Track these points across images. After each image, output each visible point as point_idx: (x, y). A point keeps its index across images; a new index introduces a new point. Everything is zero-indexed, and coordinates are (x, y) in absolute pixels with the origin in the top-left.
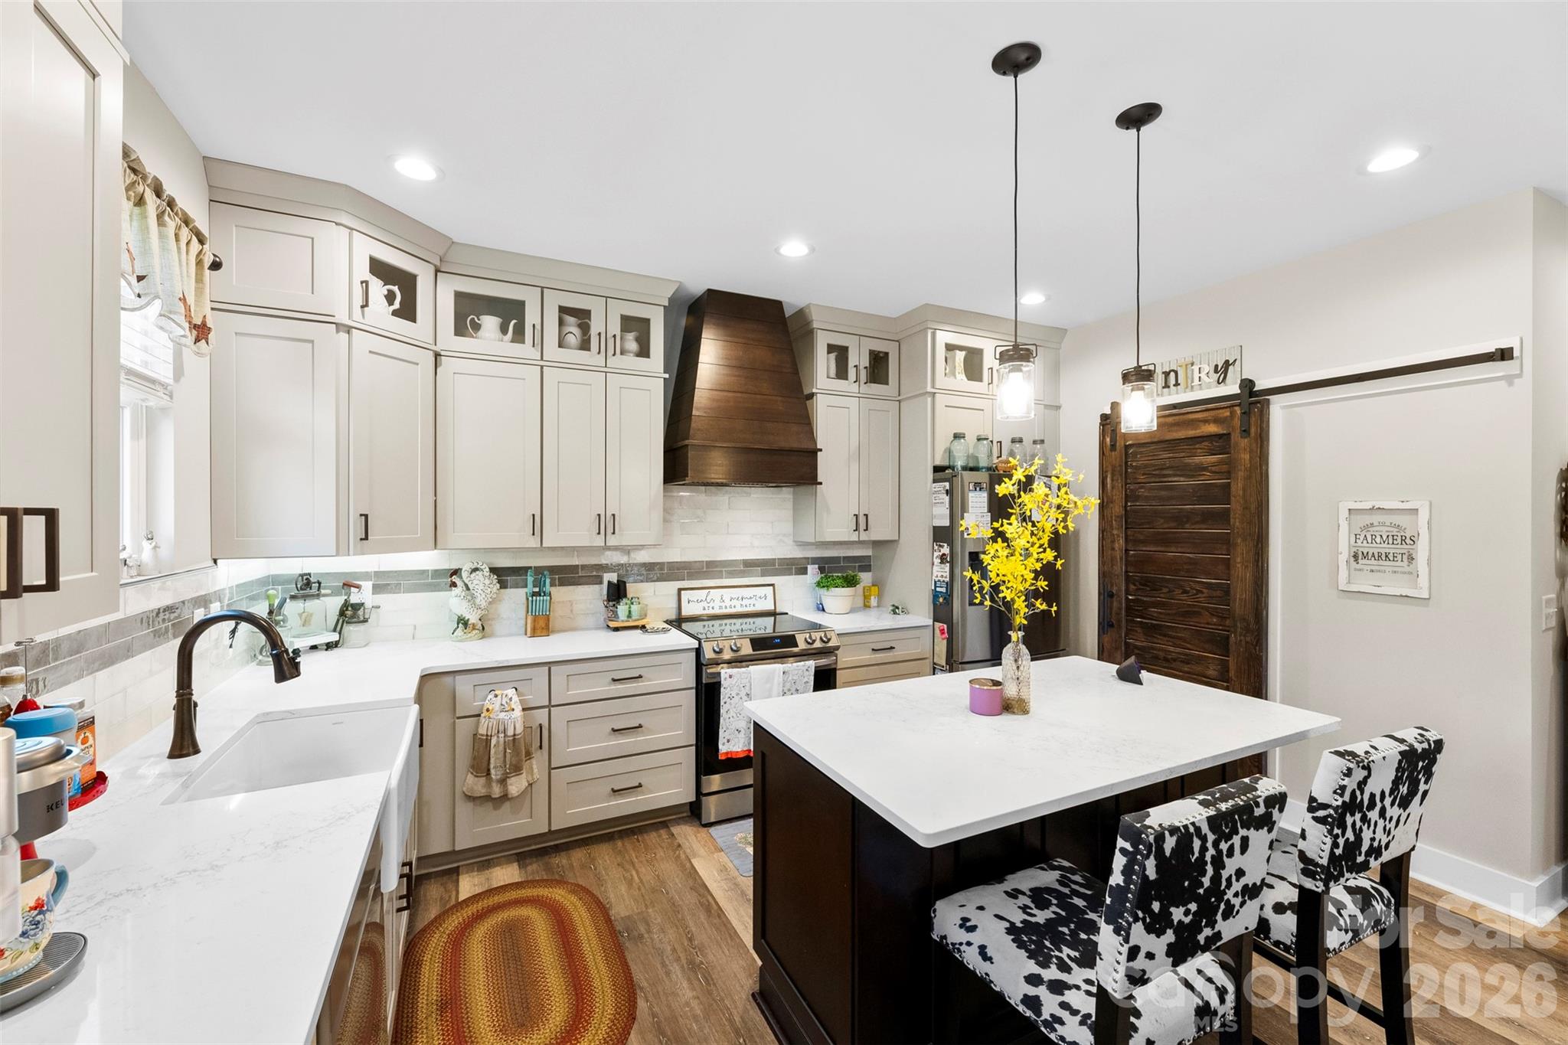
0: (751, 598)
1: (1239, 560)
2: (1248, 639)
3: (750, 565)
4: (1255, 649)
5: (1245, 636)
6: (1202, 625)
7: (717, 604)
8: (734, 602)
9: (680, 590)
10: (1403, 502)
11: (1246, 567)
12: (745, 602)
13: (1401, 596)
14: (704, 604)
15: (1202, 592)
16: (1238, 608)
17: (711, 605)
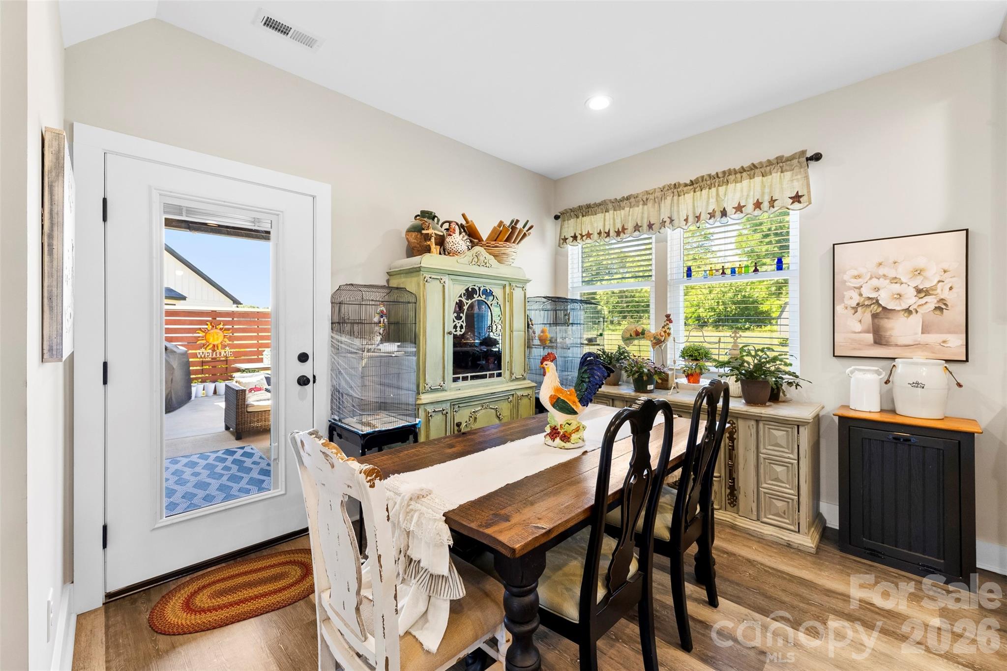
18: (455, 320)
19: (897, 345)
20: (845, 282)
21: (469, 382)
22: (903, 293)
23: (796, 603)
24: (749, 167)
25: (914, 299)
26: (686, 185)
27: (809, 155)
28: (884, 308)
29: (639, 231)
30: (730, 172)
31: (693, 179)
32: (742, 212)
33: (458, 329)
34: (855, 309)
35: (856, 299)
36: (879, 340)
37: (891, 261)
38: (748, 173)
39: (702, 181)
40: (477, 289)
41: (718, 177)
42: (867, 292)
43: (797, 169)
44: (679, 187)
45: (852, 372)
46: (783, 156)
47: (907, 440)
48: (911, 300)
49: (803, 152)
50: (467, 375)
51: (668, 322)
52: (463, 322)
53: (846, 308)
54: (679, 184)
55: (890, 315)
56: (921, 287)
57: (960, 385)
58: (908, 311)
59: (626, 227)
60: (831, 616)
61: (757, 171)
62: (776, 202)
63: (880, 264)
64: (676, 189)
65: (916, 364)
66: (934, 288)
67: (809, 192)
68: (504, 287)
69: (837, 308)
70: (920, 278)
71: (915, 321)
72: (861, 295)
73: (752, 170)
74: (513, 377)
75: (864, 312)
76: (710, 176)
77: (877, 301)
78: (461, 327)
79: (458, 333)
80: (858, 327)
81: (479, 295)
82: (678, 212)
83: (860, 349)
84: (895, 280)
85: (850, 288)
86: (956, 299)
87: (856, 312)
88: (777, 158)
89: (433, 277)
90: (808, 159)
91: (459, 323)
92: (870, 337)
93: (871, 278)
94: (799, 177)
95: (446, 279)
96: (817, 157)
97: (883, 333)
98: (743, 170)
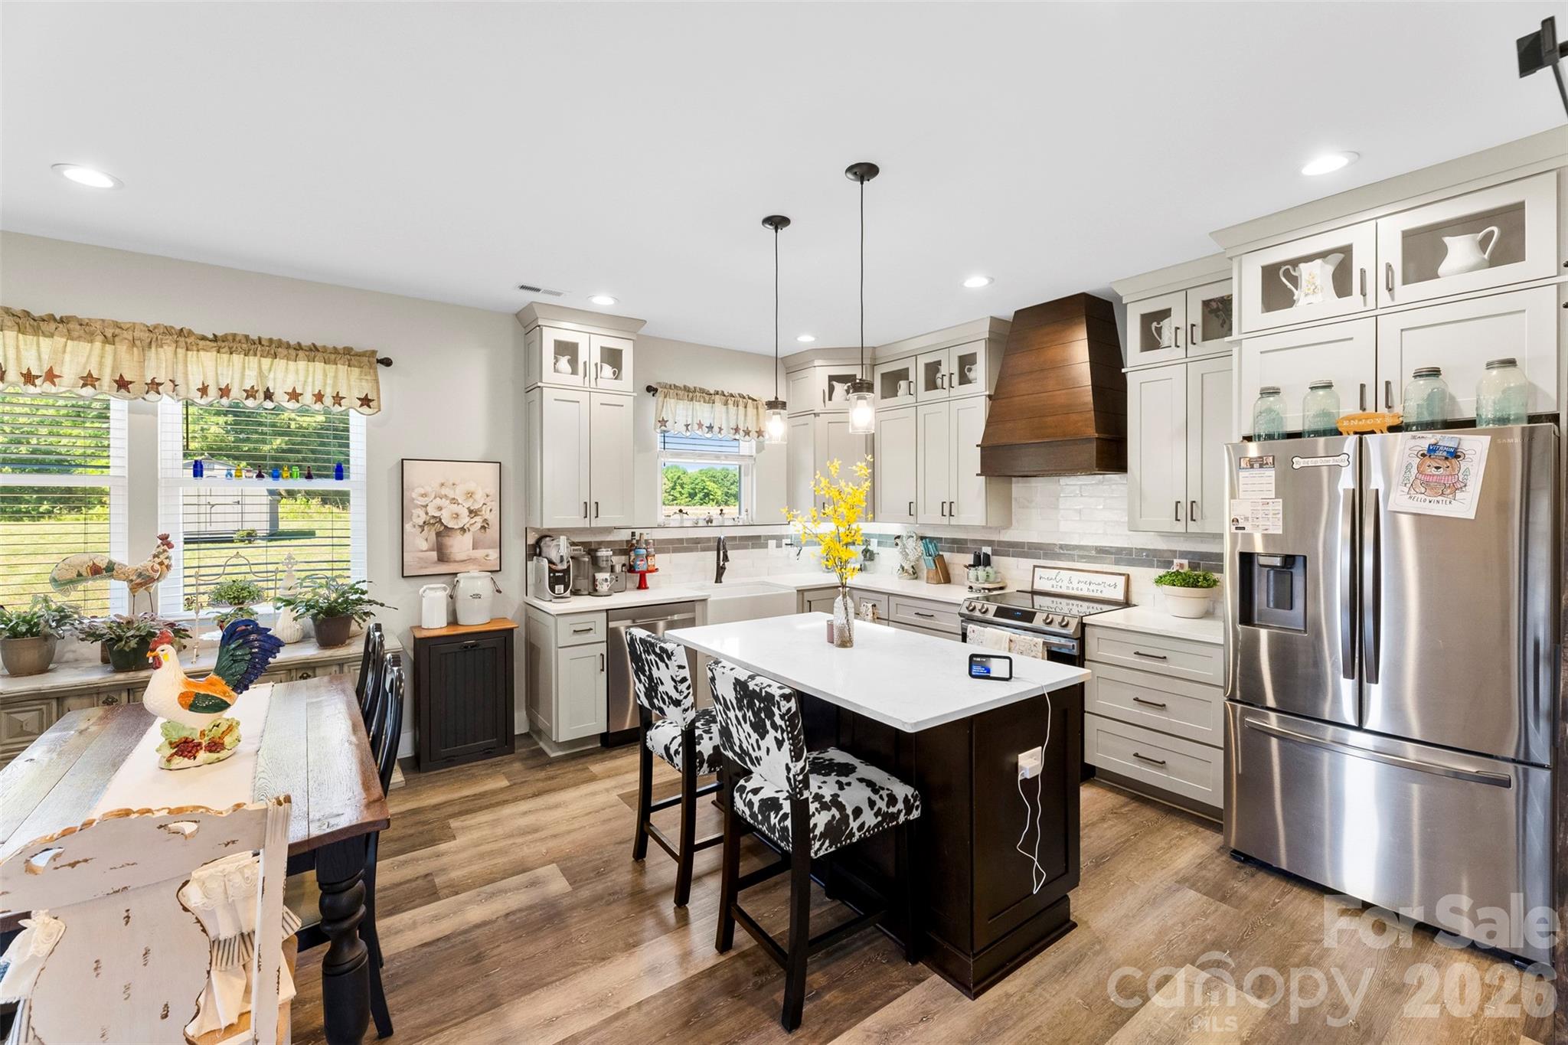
0: (1099, 584)
3: (1102, 552)
7: (1065, 584)
8: (1081, 586)
9: (1035, 567)
12: (1092, 587)
14: (1054, 582)
17: (1060, 584)
19: (455, 561)
20: (414, 499)
22: (459, 513)
23: (421, 829)
24: (309, 346)
25: (468, 519)
26: (204, 338)
27: (380, 356)
28: (446, 527)
29: (94, 386)
30: (280, 344)
31: (219, 334)
32: (298, 402)
34: (422, 527)
35: (423, 517)
36: (443, 557)
37: (451, 483)
38: (307, 353)
39: (234, 340)
41: (260, 343)
42: (432, 512)
43: (366, 369)
44: (188, 336)
45: (424, 591)
46: (352, 349)
47: (473, 646)
48: (465, 520)
49: (374, 353)
51: (166, 547)
53: (414, 526)
54: (190, 333)
55: (450, 534)
56: (472, 508)
57: (499, 591)
58: (463, 530)
59: (56, 372)
60: (451, 821)
61: (319, 355)
62: (343, 400)
63: (443, 485)
64: (184, 338)
65: (473, 578)
66: (479, 510)
67: (379, 398)
69: (407, 527)
70: (471, 500)
71: (467, 539)
72: (427, 513)
73: (313, 352)
75: (430, 531)
76: (247, 337)
77: (440, 520)
80: (424, 546)
82: (186, 374)
83: (426, 568)
84: (454, 501)
85: (418, 506)
86: (493, 518)
87: (423, 530)
88: (345, 348)
90: (379, 361)
92: (434, 554)
93: (435, 498)
94: (368, 378)
96: (387, 362)
97: (445, 551)
98: (299, 347)
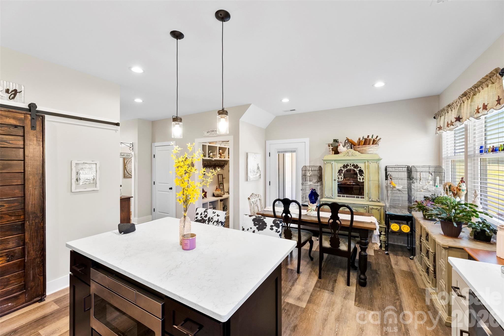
1: (30, 186)
2: (37, 221)
4: (41, 224)
5: (35, 220)
6: (5, 223)
10: (93, 161)
11: (35, 189)
13: (92, 190)
15: (4, 206)
16: (30, 208)
18: (338, 175)
21: (345, 198)
33: (340, 179)
40: (349, 164)
43: (497, 81)
50: (344, 195)
52: (342, 176)
68: (365, 163)
74: (370, 200)
78: (341, 178)
79: (340, 180)
81: (350, 167)
89: (327, 162)
90: (500, 74)
91: (340, 177)
94: (499, 86)
95: (333, 162)
